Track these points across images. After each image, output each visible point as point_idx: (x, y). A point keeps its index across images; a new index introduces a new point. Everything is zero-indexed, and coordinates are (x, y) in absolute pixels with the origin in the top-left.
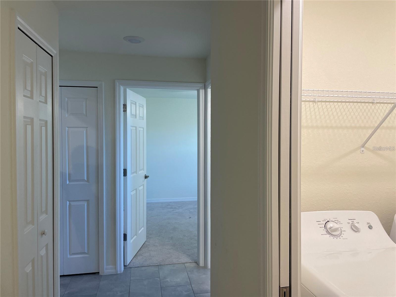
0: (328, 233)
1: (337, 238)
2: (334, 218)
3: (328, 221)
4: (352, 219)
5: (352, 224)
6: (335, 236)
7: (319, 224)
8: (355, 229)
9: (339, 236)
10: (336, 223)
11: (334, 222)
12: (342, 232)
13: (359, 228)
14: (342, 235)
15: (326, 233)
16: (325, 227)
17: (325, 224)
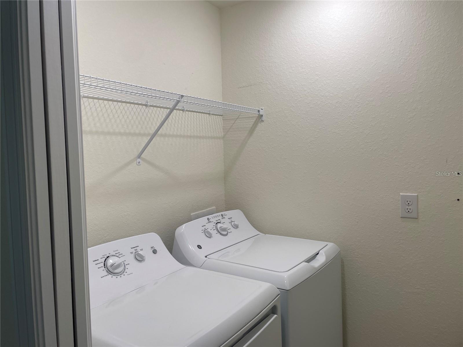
0: (109, 272)
1: (120, 276)
2: (115, 251)
3: (108, 257)
4: (135, 247)
5: (135, 253)
6: (119, 274)
7: (96, 264)
8: (140, 259)
9: (123, 273)
10: (118, 257)
11: (115, 256)
12: (126, 266)
13: (144, 256)
14: (126, 270)
15: (107, 274)
16: (104, 266)
17: (105, 262)
